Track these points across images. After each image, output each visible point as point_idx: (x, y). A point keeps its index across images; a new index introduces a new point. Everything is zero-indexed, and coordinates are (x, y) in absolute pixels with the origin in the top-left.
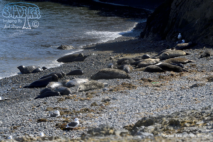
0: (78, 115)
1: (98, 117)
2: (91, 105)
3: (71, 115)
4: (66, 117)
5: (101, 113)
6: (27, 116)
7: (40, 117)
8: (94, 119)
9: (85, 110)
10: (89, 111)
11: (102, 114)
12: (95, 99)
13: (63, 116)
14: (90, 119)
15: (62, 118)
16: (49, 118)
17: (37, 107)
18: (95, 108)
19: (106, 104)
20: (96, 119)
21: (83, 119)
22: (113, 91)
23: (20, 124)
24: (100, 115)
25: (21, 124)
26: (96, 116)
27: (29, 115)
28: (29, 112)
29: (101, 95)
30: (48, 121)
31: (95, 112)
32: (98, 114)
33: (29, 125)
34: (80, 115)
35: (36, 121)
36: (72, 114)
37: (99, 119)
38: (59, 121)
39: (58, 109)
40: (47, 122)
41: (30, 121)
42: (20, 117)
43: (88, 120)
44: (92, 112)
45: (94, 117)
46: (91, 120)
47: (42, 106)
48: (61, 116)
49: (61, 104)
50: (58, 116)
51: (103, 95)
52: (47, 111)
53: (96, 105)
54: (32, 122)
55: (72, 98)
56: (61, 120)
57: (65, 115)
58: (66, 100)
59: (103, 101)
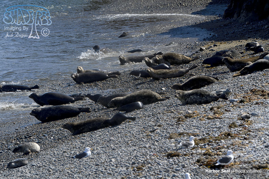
0: (220, 144)
1: (248, 145)
2: (229, 127)
3: (210, 144)
4: (203, 147)
5: (250, 138)
6: (145, 147)
7: (167, 149)
8: (245, 148)
9: (225, 136)
10: (231, 137)
11: (252, 141)
12: (227, 116)
13: (199, 146)
14: (239, 149)
15: (200, 149)
16: (180, 150)
17: (153, 133)
18: (235, 130)
19: (248, 123)
20: (247, 147)
21: (230, 149)
22: (245, 103)
23: (143, 161)
24: (249, 142)
25: (146, 162)
26: (245, 143)
27: (147, 146)
28: (144, 141)
29: (231, 110)
30: (182, 155)
31: (241, 137)
32: (245, 140)
33: (157, 163)
34: (222, 143)
35: (164, 156)
36: (210, 142)
37: (250, 147)
38: (197, 154)
39: (186, 135)
40: (181, 157)
41: (156, 156)
42: (135, 150)
43: (237, 150)
44: (237, 138)
45: (243, 145)
46: (242, 150)
47: (159, 131)
48: (196, 146)
49: (184, 126)
50: (192, 146)
51: (234, 109)
52: (171, 139)
53: (235, 126)
54: (158, 158)
55: (195, 116)
56: (199, 152)
57: (202, 144)
58: (187, 119)
59: (240, 119)
